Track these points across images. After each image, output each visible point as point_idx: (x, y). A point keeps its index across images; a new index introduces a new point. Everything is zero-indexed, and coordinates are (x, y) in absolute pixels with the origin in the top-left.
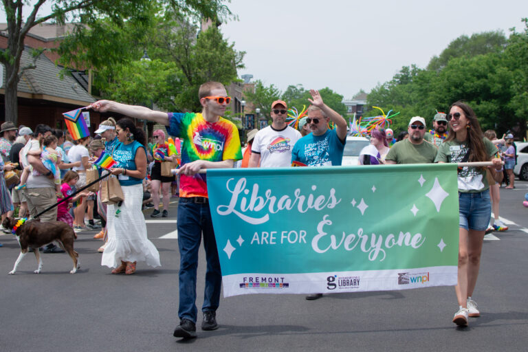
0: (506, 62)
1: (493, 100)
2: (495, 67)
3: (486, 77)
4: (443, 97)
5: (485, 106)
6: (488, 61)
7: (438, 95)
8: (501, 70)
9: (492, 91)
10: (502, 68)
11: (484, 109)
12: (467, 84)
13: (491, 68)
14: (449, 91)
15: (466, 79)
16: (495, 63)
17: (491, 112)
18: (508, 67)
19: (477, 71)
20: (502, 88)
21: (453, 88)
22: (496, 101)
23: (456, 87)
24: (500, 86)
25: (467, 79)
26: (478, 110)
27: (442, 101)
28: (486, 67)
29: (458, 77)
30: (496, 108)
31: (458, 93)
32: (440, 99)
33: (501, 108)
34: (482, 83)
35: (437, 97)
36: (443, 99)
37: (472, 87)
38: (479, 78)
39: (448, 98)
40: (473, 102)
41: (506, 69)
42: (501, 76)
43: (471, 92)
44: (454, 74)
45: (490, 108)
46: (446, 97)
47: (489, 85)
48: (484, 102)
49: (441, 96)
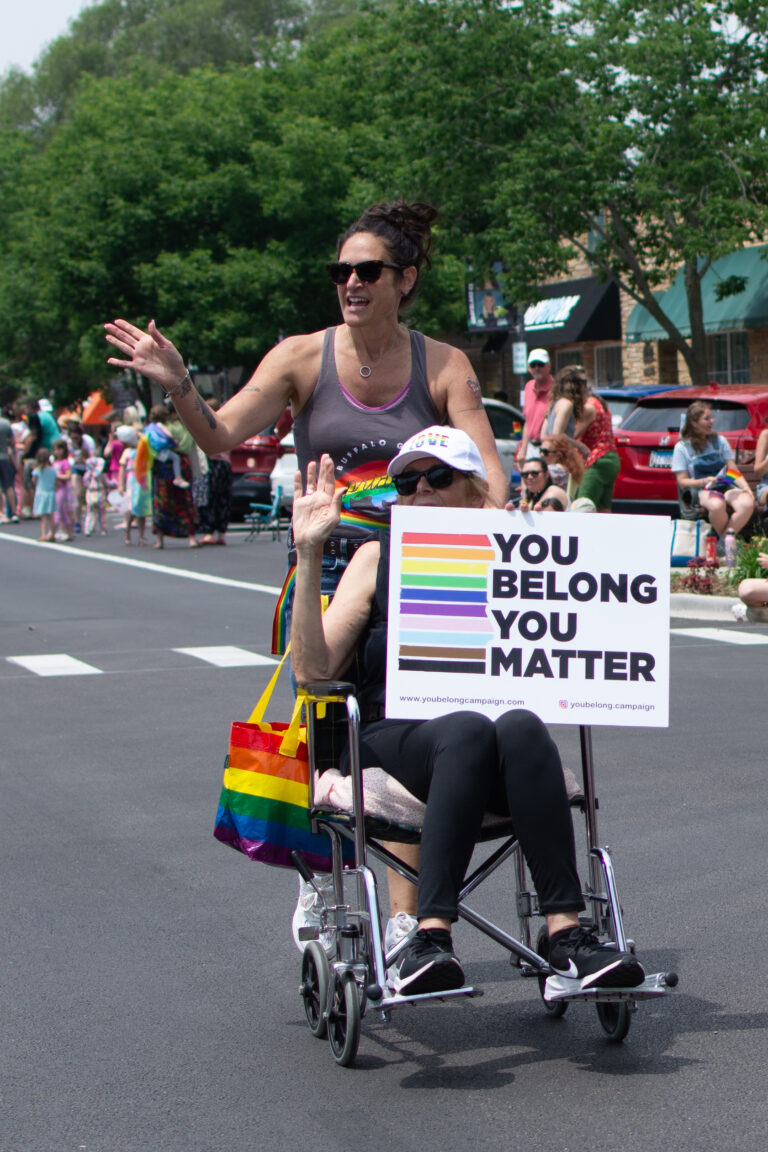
0: (313, 99)
1: (273, 244)
2: (274, 120)
3: (244, 158)
4: (83, 235)
5: (249, 268)
6: (245, 98)
7: (63, 230)
8: (300, 128)
9: (267, 209)
10: (300, 119)
11: (246, 278)
12: (173, 185)
13: (258, 121)
14: (104, 212)
15: (166, 168)
16: (273, 104)
17: (269, 289)
18: (322, 115)
19: (206, 137)
20: (304, 196)
21: (120, 203)
22: (283, 248)
23: (132, 196)
24: (298, 187)
25: (173, 168)
26: (218, 282)
27: (79, 251)
28: (242, 121)
29: (136, 158)
30: (287, 274)
31: (138, 220)
32: (69, 243)
33: (304, 271)
34: (226, 179)
35: (60, 236)
36: (81, 246)
37: (189, 198)
38: (214, 160)
39: (103, 240)
40: (199, 254)
41: (315, 121)
42: (301, 152)
43: (187, 212)
44: (121, 148)
45: (265, 274)
46: (91, 236)
47: (256, 186)
48: (242, 251)
49: (73, 232)
